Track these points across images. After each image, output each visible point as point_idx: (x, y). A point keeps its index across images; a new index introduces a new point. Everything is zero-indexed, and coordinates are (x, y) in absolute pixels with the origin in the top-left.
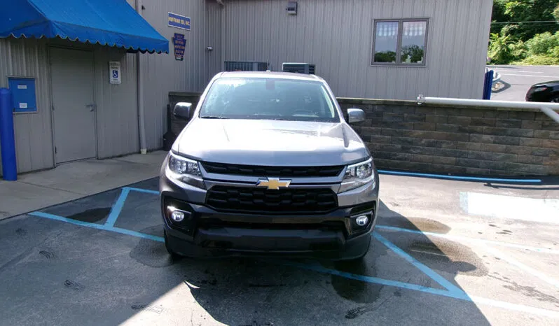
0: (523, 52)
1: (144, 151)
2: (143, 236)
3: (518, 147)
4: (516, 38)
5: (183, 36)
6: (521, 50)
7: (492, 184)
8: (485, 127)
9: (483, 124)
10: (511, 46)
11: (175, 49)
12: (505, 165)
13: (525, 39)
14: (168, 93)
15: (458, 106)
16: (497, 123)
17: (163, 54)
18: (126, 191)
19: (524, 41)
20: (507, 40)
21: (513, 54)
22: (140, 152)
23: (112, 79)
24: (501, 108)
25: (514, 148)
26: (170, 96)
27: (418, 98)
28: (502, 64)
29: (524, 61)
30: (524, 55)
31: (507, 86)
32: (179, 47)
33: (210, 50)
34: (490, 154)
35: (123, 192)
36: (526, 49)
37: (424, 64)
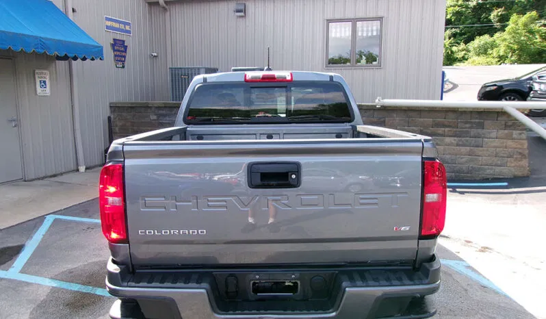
0: (465, 54)
1: (82, 169)
2: (54, 284)
3: (480, 149)
4: (459, 42)
5: (124, 41)
6: (464, 52)
7: (458, 190)
8: (447, 129)
9: (444, 126)
10: (454, 49)
11: (115, 56)
12: (470, 168)
13: (466, 42)
14: (108, 104)
15: (418, 107)
16: (459, 125)
17: (97, 61)
18: (49, 220)
19: (466, 44)
20: (450, 43)
21: (456, 56)
22: (78, 170)
23: (39, 90)
24: (462, 108)
25: (478, 150)
26: (111, 107)
27: (377, 101)
28: (447, 65)
29: (466, 62)
30: (466, 57)
31: (455, 86)
32: (118, 53)
33: (155, 56)
34: (453, 157)
35: (46, 220)
36: (468, 51)
37: (380, 65)
